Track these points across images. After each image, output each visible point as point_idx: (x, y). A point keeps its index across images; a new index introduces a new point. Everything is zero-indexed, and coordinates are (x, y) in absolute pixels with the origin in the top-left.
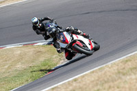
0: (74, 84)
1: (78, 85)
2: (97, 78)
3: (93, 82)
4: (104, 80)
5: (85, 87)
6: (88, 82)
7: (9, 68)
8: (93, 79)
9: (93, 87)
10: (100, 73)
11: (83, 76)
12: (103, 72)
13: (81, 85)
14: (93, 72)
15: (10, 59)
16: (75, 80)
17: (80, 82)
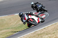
0: (44, 30)
1: (46, 30)
2: (54, 28)
3: (52, 29)
4: (57, 28)
5: (49, 31)
6: (50, 29)
7: (16, 23)
8: (52, 28)
9: (52, 31)
10: (55, 26)
11: (48, 27)
12: (56, 25)
13: (47, 31)
14: (52, 25)
15: (17, 20)
16: (45, 28)
17: (46, 29)
